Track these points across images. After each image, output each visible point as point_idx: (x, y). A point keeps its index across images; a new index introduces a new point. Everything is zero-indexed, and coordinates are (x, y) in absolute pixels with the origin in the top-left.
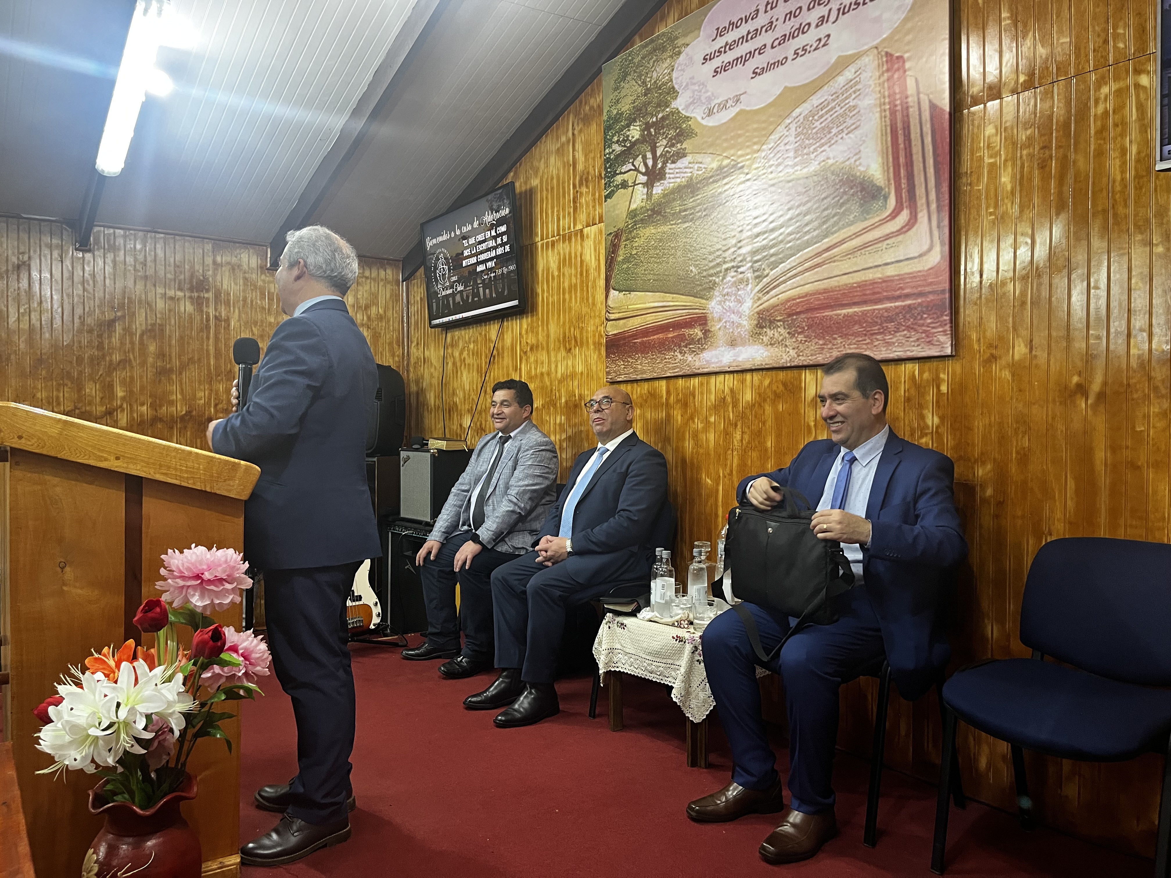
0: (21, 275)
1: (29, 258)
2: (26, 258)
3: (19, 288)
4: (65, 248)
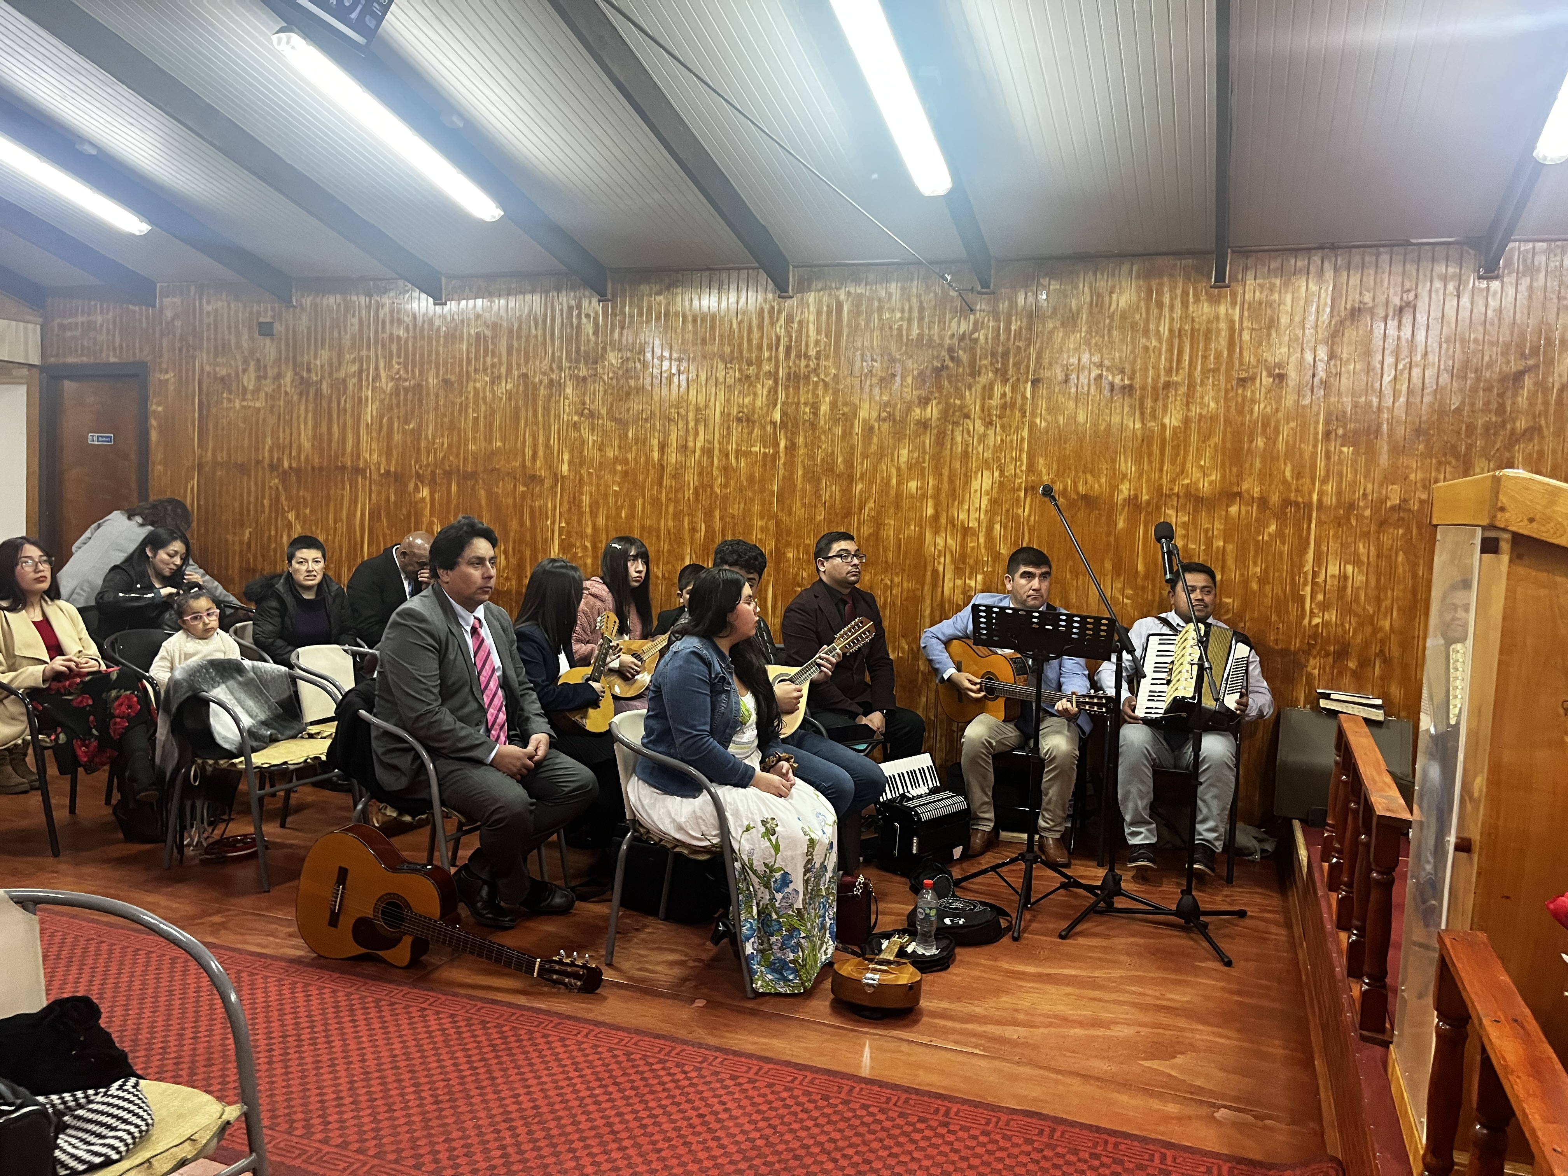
0: (1404, 320)
1: (1416, 296)
2: (1411, 296)
3: (1399, 338)
4: (1463, 278)
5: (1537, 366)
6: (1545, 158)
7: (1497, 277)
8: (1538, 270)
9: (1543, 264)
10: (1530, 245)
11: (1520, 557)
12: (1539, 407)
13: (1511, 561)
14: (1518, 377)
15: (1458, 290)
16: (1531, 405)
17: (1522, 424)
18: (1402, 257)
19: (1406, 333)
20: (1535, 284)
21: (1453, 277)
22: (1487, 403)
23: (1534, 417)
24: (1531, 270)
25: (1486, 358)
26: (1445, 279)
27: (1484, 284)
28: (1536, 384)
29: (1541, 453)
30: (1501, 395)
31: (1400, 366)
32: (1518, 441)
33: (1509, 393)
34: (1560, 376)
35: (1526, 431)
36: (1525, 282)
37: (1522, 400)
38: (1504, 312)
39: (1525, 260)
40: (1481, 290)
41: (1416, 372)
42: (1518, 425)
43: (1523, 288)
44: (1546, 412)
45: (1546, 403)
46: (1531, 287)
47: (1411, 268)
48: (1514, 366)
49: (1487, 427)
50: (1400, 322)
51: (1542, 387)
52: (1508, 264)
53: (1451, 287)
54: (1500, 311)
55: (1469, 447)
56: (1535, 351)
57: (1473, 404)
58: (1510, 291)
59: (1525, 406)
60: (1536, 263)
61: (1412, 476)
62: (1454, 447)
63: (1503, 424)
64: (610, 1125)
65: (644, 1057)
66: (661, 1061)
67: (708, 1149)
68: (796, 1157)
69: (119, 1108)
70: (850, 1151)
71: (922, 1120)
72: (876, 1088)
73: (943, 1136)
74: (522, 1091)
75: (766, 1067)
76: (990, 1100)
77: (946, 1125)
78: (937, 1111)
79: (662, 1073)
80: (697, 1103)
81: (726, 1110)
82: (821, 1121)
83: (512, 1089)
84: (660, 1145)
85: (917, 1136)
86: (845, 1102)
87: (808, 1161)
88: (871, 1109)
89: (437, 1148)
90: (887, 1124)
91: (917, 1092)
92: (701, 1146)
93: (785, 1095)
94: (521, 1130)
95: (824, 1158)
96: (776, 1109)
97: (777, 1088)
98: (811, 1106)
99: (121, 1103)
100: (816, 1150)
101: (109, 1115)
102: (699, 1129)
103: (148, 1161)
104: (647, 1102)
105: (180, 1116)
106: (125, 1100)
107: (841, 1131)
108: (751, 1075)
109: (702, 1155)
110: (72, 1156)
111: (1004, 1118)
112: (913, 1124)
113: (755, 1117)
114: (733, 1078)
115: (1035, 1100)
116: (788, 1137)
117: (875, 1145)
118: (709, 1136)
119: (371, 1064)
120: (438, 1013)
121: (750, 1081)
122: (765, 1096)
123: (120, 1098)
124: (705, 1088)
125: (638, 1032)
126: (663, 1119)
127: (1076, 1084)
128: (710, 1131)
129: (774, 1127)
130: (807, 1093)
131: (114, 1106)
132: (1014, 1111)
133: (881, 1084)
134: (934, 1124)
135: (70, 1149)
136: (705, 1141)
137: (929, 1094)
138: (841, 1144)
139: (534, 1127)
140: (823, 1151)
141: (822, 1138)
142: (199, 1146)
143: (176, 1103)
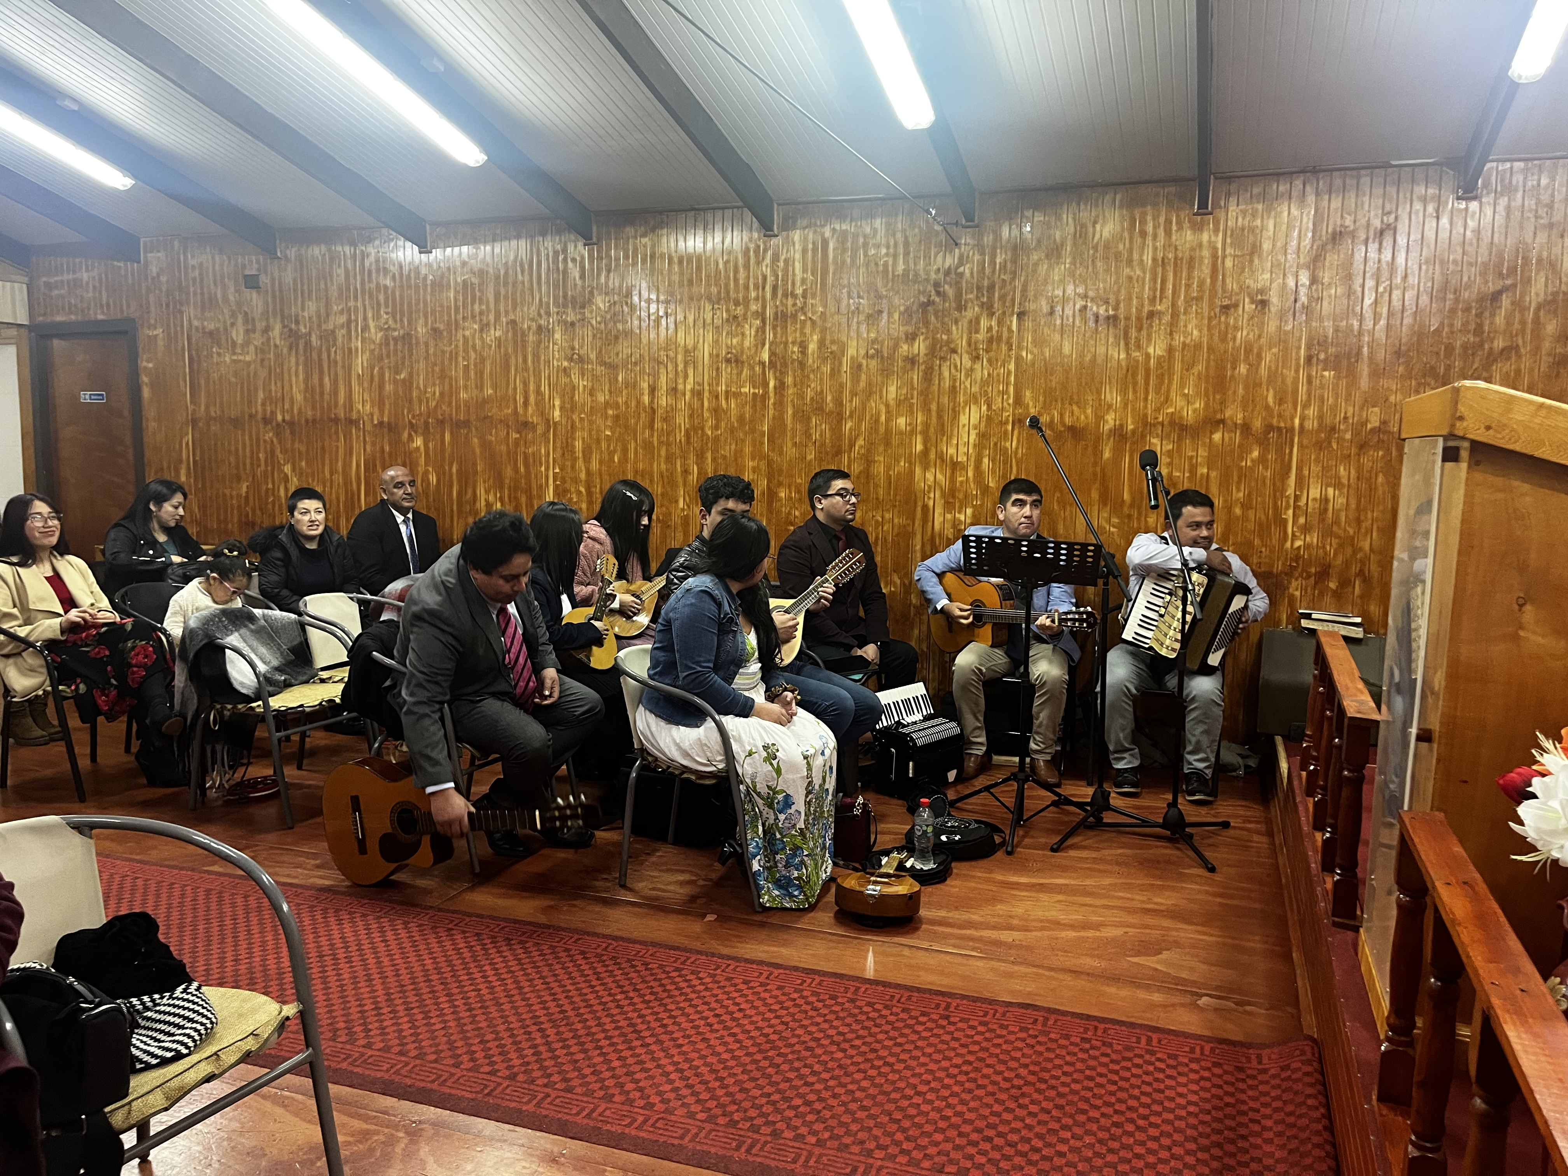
0: (1384, 244)
1: (1396, 218)
2: (1392, 218)
3: (1379, 261)
4: (1443, 199)
5: (1514, 285)
6: (1520, 77)
7: (1475, 198)
8: (1516, 190)
9: (1521, 184)
10: (1508, 165)
11: (1478, 463)
12: (1517, 326)
13: (1469, 467)
14: (1496, 297)
15: (1437, 211)
16: (1509, 324)
17: (1499, 343)
18: (1382, 180)
19: (1387, 256)
20: (1513, 204)
21: (1433, 198)
22: (1465, 324)
23: (1512, 337)
24: (1509, 190)
25: (1465, 279)
26: (1424, 200)
27: (1463, 205)
28: (1513, 303)
29: (1518, 372)
30: (1479, 315)
31: (1381, 289)
32: (1495, 360)
33: (1487, 314)
34: (1537, 295)
35: (1503, 350)
36: (1503, 202)
37: (1500, 320)
38: (1483, 233)
39: (1502, 180)
40: (1460, 210)
41: (1397, 294)
42: (1495, 344)
43: (1501, 208)
44: (1523, 331)
45: (1523, 323)
46: (1508, 208)
47: (1392, 190)
48: (1492, 287)
49: (1465, 347)
50: (1381, 244)
51: (1519, 306)
52: (1486, 185)
53: (1430, 208)
54: (1478, 232)
55: (1448, 368)
56: (1513, 270)
57: (1451, 325)
58: (1489, 211)
59: (1503, 327)
60: (1514, 182)
61: (1392, 399)
62: (1433, 368)
63: (1481, 345)
64: (633, 1025)
65: (661, 967)
66: (677, 969)
67: (725, 1044)
68: (808, 1049)
69: (184, 1008)
70: (858, 1042)
71: (923, 1014)
72: (880, 988)
73: (943, 1027)
74: (548, 998)
75: (776, 972)
76: (987, 995)
77: (947, 1017)
78: (938, 1006)
79: (678, 979)
80: (714, 1005)
81: (740, 1010)
82: (830, 1017)
83: (539, 997)
84: (680, 1041)
85: (920, 1028)
86: (852, 1001)
87: (819, 1051)
88: (877, 1006)
89: (473, 1048)
90: (892, 1018)
91: (919, 990)
92: (718, 1042)
93: (796, 995)
94: (551, 1032)
95: (834, 1048)
96: (787, 1009)
97: (787, 990)
98: (820, 1005)
99: (187, 1005)
100: (825, 1042)
101: (175, 1015)
102: (716, 1027)
103: (216, 1054)
104: (665, 1005)
105: (241, 1015)
106: (189, 1001)
107: (849, 1025)
108: (762, 979)
109: (720, 1049)
110: (145, 1051)
111: (1001, 1010)
112: (916, 1018)
113: (768, 1015)
114: (745, 982)
115: (1029, 993)
116: (799, 1031)
117: (881, 1036)
118: (725, 1033)
119: (405, 978)
120: (464, 932)
121: (762, 985)
122: (776, 997)
123: (184, 1000)
124: (720, 991)
125: (654, 944)
126: (682, 1019)
127: (1068, 978)
128: (726, 1028)
129: (787, 1024)
130: (816, 994)
131: (179, 1007)
132: (1010, 1004)
133: (885, 984)
134: (934, 1017)
135: (142, 1046)
136: (723, 1037)
137: (930, 991)
138: (850, 1036)
139: (562, 1029)
140: (833, 1043)
141: (832, 1032)
142: (261, 1041)
143: (236, 1004)
